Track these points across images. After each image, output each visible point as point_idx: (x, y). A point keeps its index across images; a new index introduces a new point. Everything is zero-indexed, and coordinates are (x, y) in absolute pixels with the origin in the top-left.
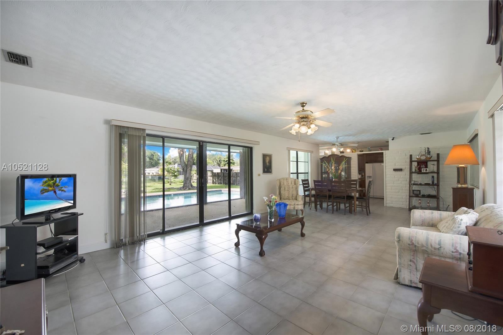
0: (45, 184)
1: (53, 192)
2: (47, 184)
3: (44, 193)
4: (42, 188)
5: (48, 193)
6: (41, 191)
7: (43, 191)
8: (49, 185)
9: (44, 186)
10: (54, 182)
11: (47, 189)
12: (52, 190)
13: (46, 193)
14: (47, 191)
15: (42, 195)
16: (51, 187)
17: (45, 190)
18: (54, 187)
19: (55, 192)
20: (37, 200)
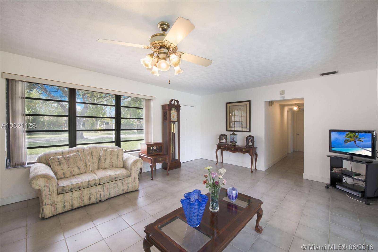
0: (348, 136)
1: (353, 142)
2: (349, 136)
3: (347, 142)
4: (345, 139)
5: (350, 142)
6: (345, 142)
7: (346, 141)
8: (350, 137)
9: (346, 137)
10: (354, 135)
11: (349, 140)
12: (353, 140)
13: (348, 143)
14: (349, 141)
15: (345, 144)
16: (352, 138)
17: (348, 140)
18: (354, 138)
19: (355, 142)
20: (342, 148)
